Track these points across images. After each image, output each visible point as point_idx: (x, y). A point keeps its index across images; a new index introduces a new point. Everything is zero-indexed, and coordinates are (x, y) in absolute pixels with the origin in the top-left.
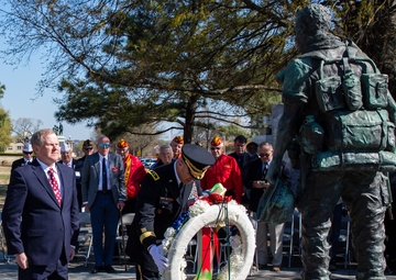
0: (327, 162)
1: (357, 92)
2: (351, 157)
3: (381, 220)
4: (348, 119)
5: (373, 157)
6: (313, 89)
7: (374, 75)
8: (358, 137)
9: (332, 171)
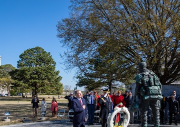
0: (146, 98)
1: (153, 82)
2: (152, 97)
3: (158, 111)
4: (151, 88)
5: (157, 97)
6: (143, 81)
7: (156, 78)
8: (153, 92)
9: (147, 100)
